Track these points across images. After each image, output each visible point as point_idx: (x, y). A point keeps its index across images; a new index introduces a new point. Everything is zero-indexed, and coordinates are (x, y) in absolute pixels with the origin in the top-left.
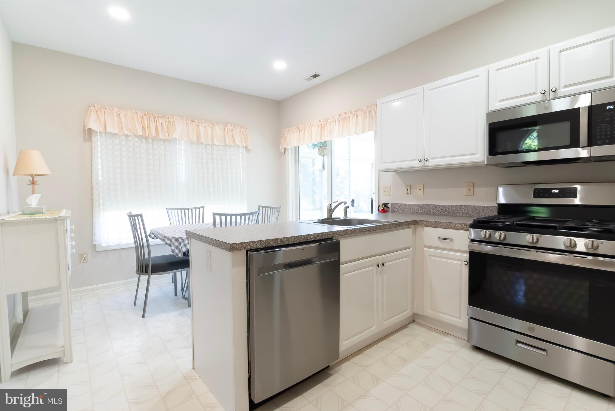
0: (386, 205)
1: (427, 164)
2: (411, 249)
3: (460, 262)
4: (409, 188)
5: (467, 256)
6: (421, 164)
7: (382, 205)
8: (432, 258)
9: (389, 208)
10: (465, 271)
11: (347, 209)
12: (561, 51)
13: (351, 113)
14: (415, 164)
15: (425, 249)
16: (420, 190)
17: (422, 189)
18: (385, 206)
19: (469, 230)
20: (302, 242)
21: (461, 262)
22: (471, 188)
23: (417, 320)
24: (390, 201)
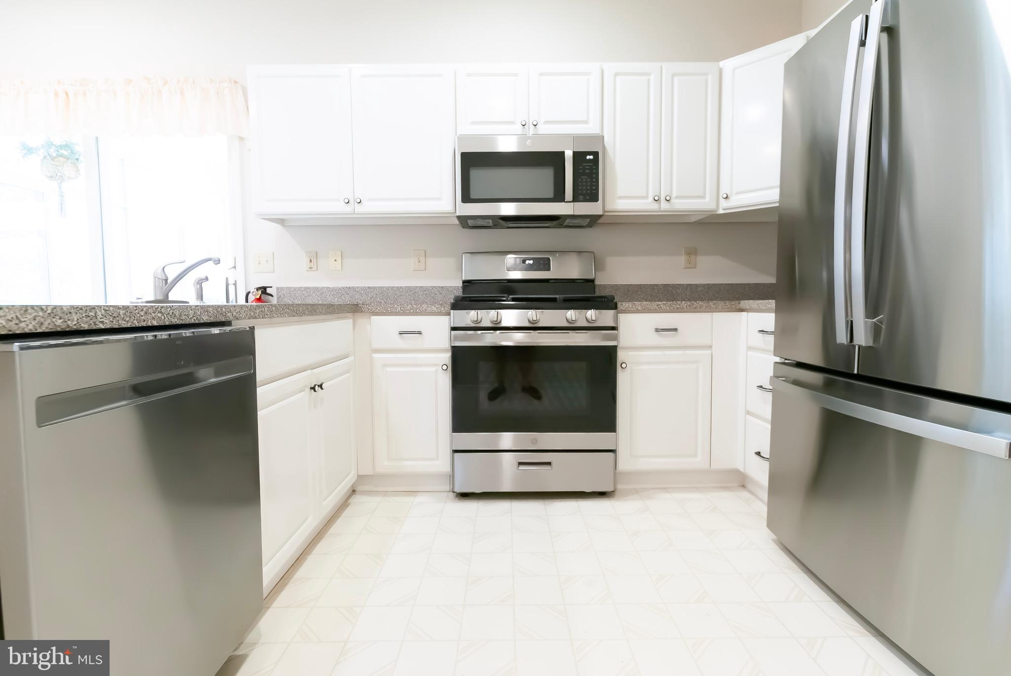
0: (264, 290)
1: (359, 209)
2: (351, 359)
3: (434, 369)
4: (313, 258)
5: (447, 357)
6: (348, 209)
7: (258, 289)
8: (388, 369)
9: (271, 295)
10: (444, 382)
11: (203, 284)
12: (541, 74)
13: (165, 84)
14: (339, 207)
15: (375, 356)
16: (335, 260)
17: (339, 260)
18: (263, 293)
19: (449, 314)
20: (167, 323)
21: (436, 368)
22: (423, 259)
23: (358, 489)
24: (274, 283)
